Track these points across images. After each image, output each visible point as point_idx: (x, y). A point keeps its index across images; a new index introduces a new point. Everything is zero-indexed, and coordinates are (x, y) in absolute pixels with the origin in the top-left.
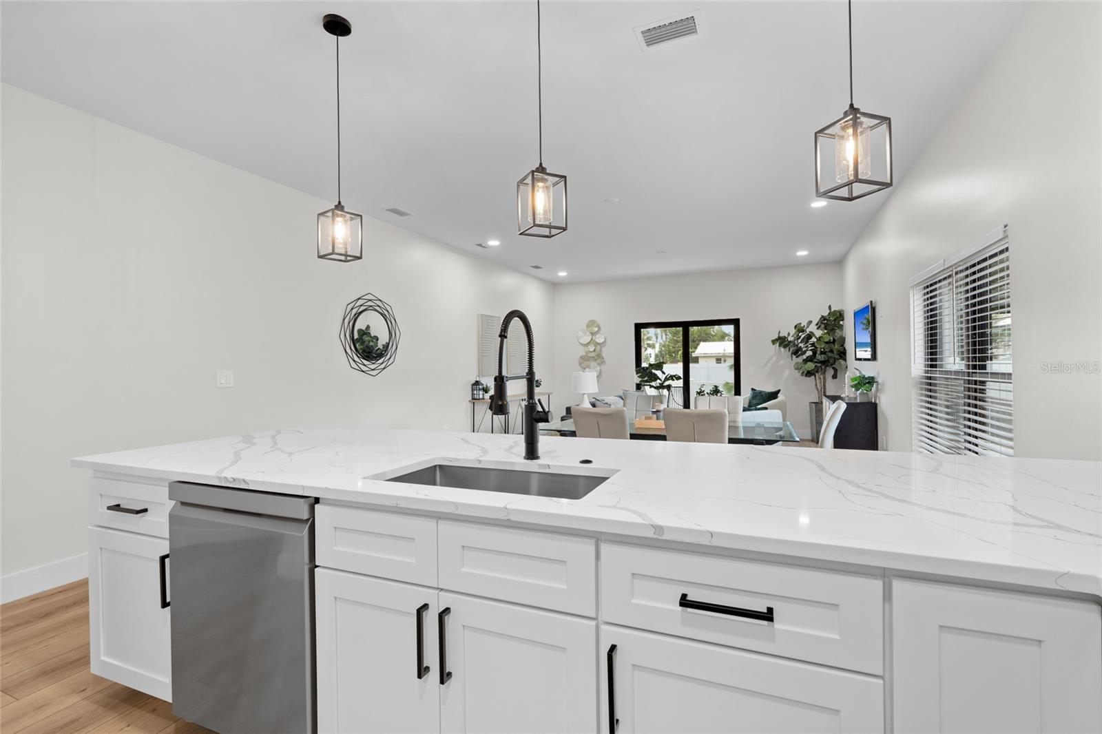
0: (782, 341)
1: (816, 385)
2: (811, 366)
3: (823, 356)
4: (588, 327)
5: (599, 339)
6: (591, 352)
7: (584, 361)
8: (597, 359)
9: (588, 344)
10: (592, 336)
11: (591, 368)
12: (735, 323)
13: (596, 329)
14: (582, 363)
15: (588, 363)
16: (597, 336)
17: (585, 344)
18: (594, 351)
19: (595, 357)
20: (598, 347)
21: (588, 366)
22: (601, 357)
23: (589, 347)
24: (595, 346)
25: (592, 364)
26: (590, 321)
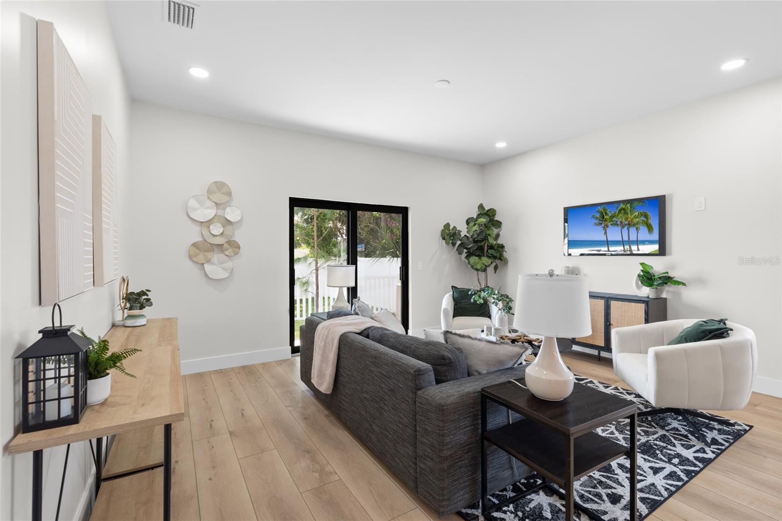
4: (210, 191)
5: (232, 214)
6: (214, 236)
7: (199, 252)
8: (227, 249)
9: (209, 222)
10: (217, 209)
11: (214, 264)
12: (403, 212)
13: (225, 199)
14: (197, 255)
15: (209, 255)
16: (228, 210)
17: (203, 222)
18: (222, 234)
19: (223, 245)
20: (229, 229)
21: (208, 261)
22: (235, 246)
23: (211, 227)
24: (223, 227)
25: (216, 257)
26: (215, 183)
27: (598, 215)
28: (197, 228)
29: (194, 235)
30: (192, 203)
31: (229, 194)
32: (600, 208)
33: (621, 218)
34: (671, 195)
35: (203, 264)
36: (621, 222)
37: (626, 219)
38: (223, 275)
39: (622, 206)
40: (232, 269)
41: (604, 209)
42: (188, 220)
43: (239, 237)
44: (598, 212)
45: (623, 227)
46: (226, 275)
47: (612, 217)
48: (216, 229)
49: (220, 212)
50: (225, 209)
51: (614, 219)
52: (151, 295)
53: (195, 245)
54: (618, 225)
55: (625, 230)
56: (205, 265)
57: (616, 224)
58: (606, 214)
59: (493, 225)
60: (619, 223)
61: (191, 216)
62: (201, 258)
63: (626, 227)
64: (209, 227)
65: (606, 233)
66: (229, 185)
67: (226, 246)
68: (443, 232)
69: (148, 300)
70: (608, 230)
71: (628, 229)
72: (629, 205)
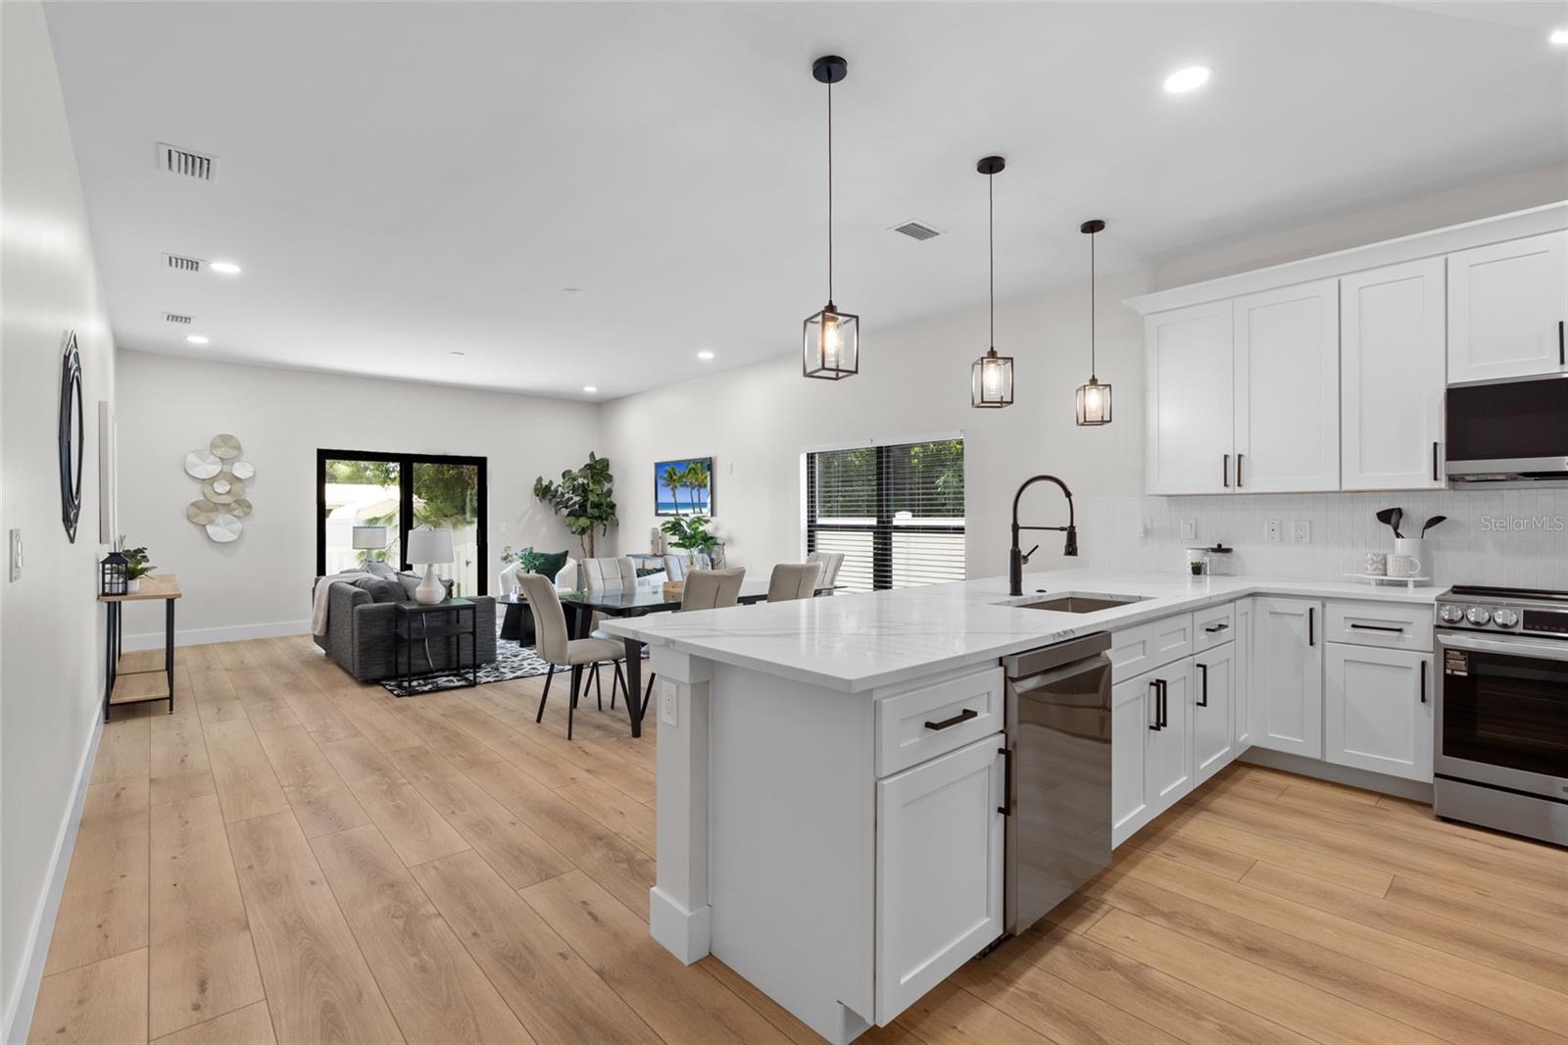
0: (544, 491)
1: (582, 545)
2: (584, 522)
3: (596, 510)
4: (213, 446)
5: (241, 470)
6: (219, 494)
7: (199, 512)
8: (235, 510)
9: (213, 480)
10: (223, 464)
11: (218, 525)
12: (481, 463)
13: (233, 453)
14: (197, 516)
15: (212, 515)
16: (237, 465)
17: (204, 480)
18: (229, 492)
19: (229, 504)
20: (237, 486)
21: (211, 522)
22: (245, 506)
23: (215, 485)
24: (231, 484)
25: (222, 518)
26: (221, 436)
27: (666, 475)
28: (198, 486)
29: (195, 493)
30: (192, 459)
31: (238, 448)
32: (668, 468)
33: (691, 479)
34: (716, 458)
35: (205, 526)
36: (691, 484)
37: (697, 480)
38: (229, 537)
39: (692, 465)
40: (242, 531)
41: (673, 469)
42: (186, 476)
43: (251, 495)
44: (665, 471)
45: (693, 488)
46: (234, 537)
47: (681, 477)
48: (222, 487)
49: (226, 468)
50: (233, 464)
51: (684, 480)
52: (147, 553)
53: (194, 504)
54: (687, 486)
55: (695, 492)
56: (208, 527)
57: (685, 485)
58: (675, 474)
59: (605, 479)
60: (688, 483)
61: (191, 473)
62: (202, 518)
63: (696, 489)
64: (212, 485)
65: (674, 495)
66: (239, 439)
67: (234, 505)
68: (536, 490)
69: (144, 557)
70: (677, 492)
71: (698, 490)
72: (699, 465)
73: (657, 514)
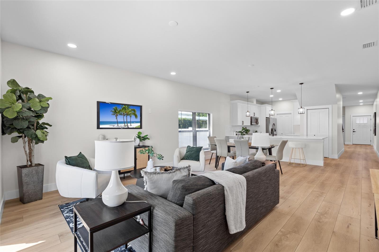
27: (113, 110)
33: (123, 112)
37: (126, 112)
39: (124, 106)
41: (116, 108)
44: (113, 109)
45: (124, 116)
47: (119, 111)
51: (120, 112)
54: (122, 115)
55: (125, 117)
57: (121, 114)
58: (117, 110)
60: (122, 114)
63: (126, 116)
65: (117, 118)
70: (118, 117)
72: (127, 106)
73: (98, 128)
